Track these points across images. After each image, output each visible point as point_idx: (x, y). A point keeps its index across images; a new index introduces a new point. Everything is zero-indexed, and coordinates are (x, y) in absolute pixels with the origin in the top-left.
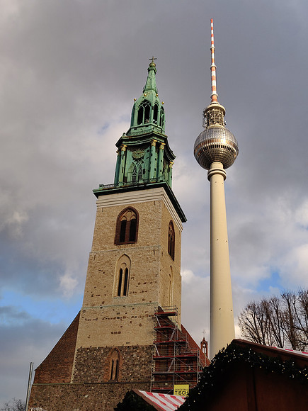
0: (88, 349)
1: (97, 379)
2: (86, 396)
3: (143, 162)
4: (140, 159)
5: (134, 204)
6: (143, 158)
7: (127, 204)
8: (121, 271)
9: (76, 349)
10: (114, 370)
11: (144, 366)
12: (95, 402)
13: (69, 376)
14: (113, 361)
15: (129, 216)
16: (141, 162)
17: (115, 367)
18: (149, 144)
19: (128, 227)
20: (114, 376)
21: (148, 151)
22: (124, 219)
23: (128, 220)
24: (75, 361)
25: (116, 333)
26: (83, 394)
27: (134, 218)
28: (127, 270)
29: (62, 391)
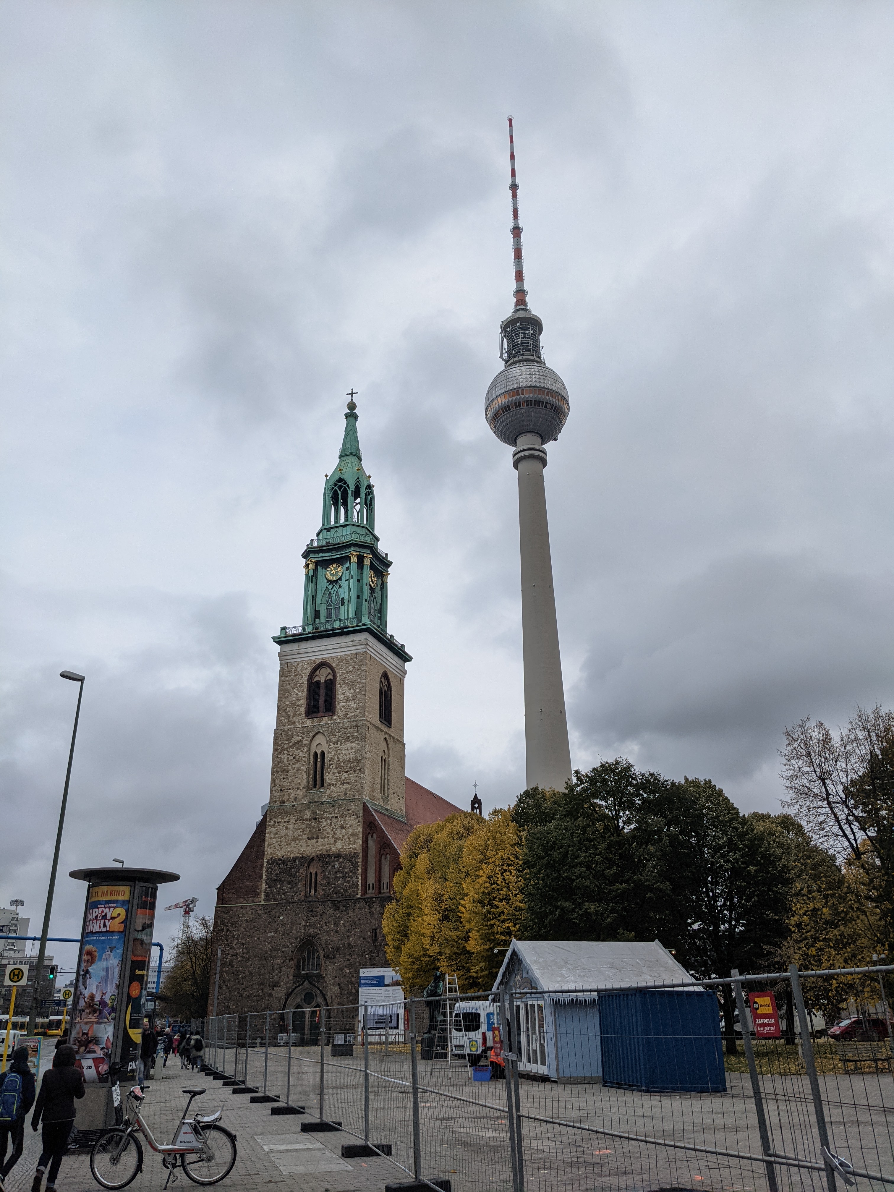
0: (280, 859)
1: (292, 898)
2: (281, 918)
3: (340, 586)
4: (336, 581)
5: (328, 658)
6: (340, 579)
7: (319, 657)
8: (316, 754)
9: (265, 860)
10: (313, 885)
11: (348, 879)
12: (292, 924)
13: (259, 894)
14: (311, 874)
15: (322, 676)
16: (337, 586)
17: (313, 880)
18: (347, 558)
19: (322, 692)
20: (313, 891)
21: (347, 569)
22: (317, 679)
23: (323, 680)
24: (264, 876)
25: (313, 838)
26: (277, 914)
27: (330, 677)
28: (323, 754)
29: (252, 913)
